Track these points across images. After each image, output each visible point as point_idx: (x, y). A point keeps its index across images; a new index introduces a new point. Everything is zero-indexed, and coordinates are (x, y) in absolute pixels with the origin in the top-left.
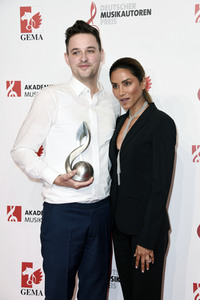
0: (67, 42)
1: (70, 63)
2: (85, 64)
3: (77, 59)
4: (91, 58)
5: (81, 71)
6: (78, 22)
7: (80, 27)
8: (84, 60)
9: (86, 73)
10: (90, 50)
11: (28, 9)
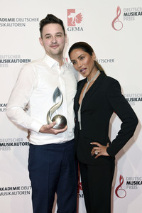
0: (41, 30)
1: (44, 45)
2: (55, 45)
3: (49, 42)
4: (59, 40)
5: (52, 49)
6: (48, 15)
7: (51, 19)
8: (54, 42)
9: (56, 51)
10: (58, 35)
11: (73, 11)
